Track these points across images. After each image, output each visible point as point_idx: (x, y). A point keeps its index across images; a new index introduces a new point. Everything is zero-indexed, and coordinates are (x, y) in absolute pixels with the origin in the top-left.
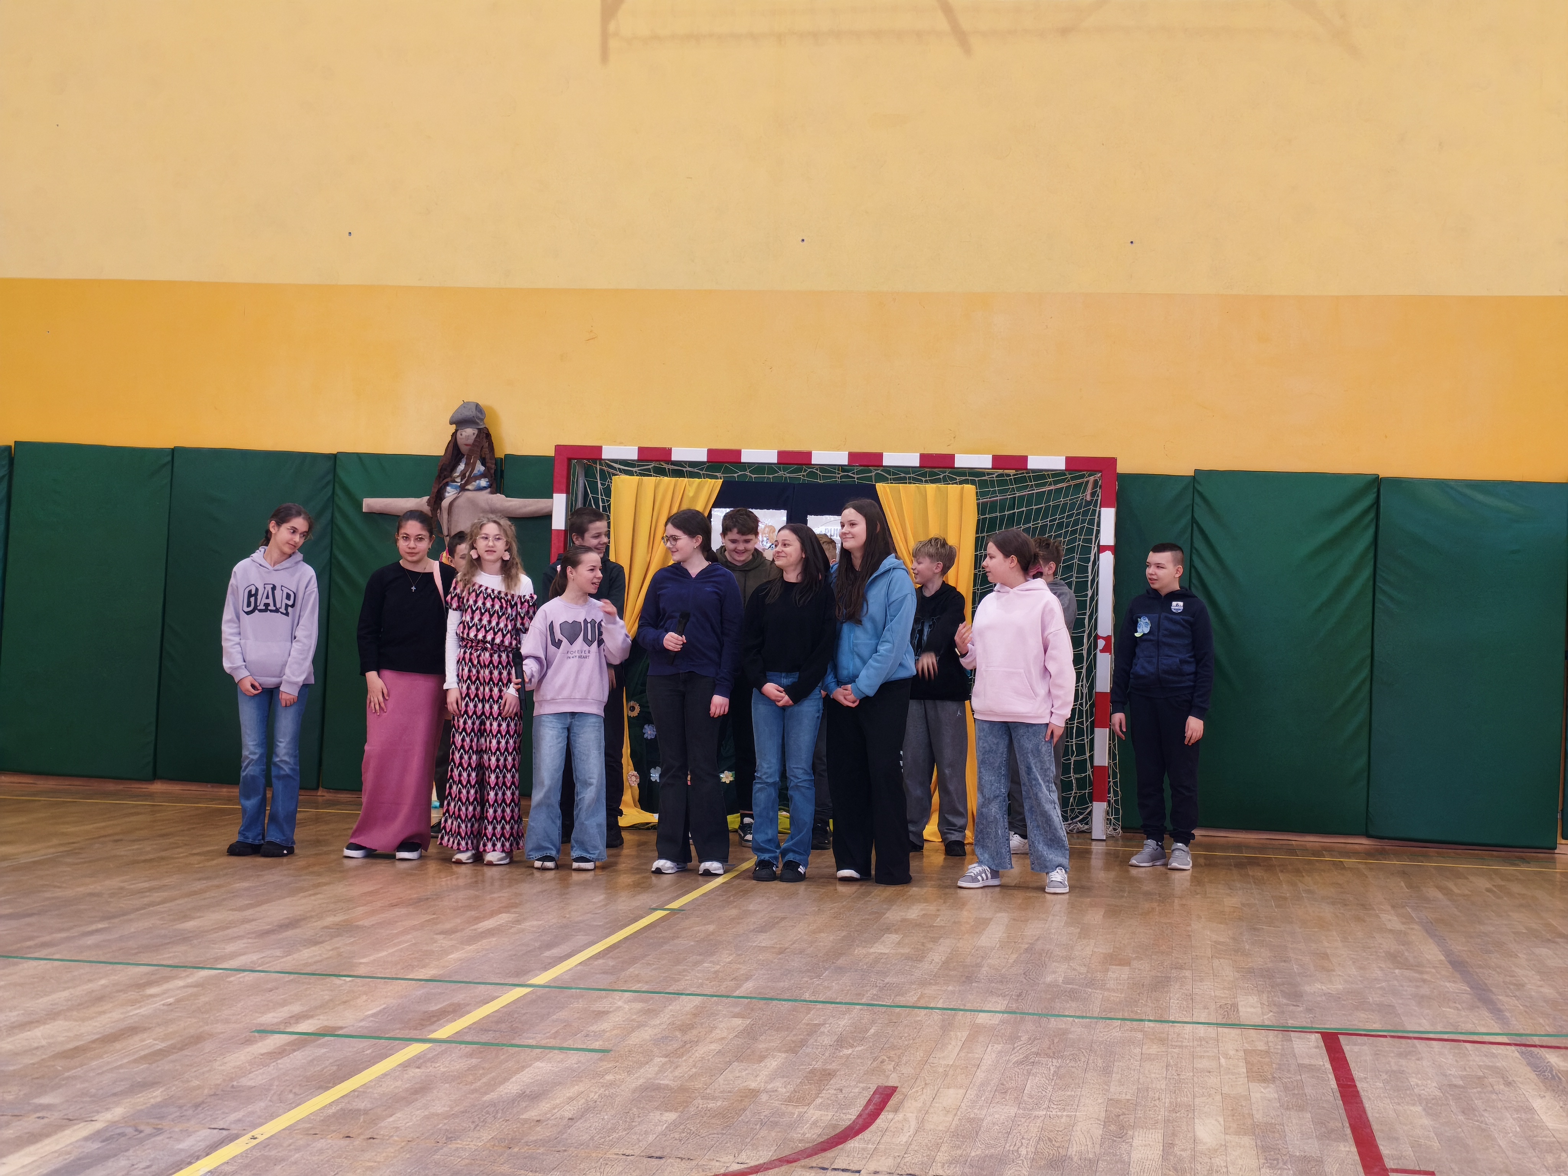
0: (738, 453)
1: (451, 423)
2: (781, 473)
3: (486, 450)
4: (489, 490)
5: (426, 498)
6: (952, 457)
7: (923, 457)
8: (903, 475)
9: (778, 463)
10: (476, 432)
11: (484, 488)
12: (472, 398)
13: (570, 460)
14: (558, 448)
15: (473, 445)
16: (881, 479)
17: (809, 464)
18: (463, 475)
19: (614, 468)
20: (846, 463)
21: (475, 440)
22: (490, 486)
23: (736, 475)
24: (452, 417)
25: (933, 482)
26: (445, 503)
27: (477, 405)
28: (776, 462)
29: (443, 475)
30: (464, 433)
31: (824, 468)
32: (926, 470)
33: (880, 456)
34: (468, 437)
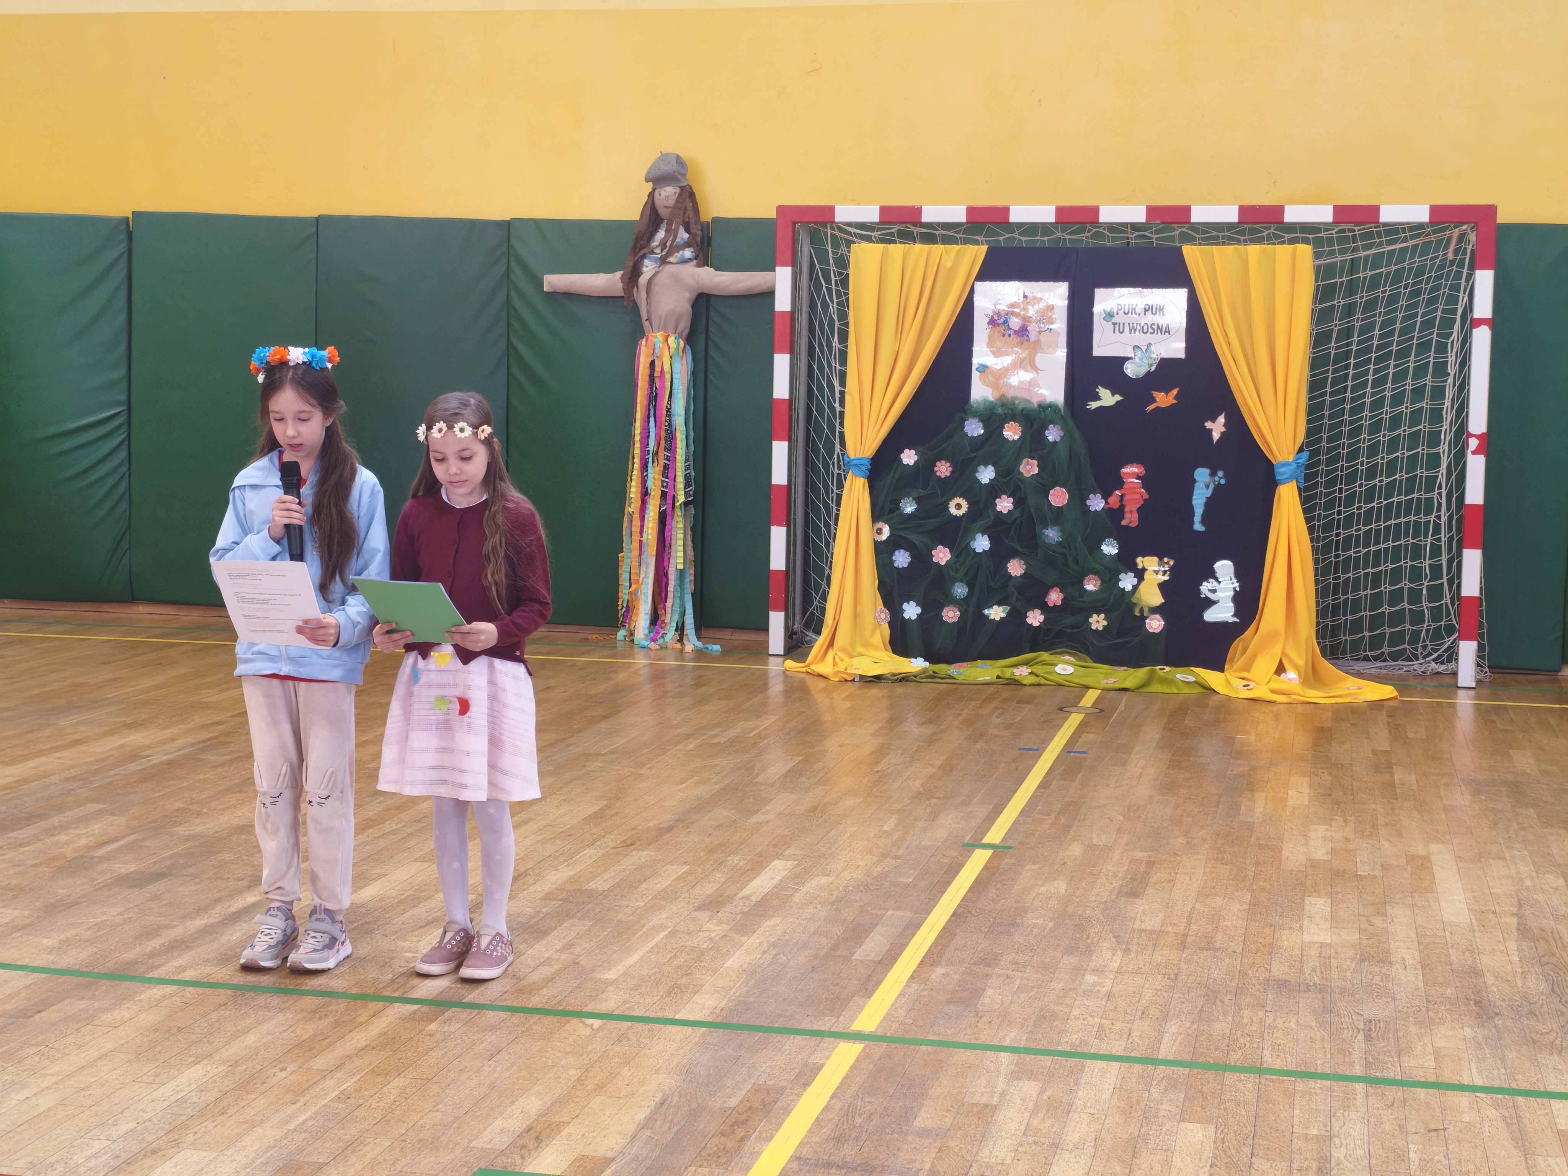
0: (1006, 211)
1: (647, 181)
2: (1059, 234)
3: (690, 213)
4: (695, 262)
5: (619, 274)
6: (1280, 210)
7: (1243, 210)
8: (1215, 233)
9: (1056, 223)
10: (678, 190)
11: (690, 260)
12: (672, 147)
13: (794, 223)
14: (781, 209)
15: (675, 207)
16: (1189, 239)
17: (1096, 222)
18: (663, 245)
19: (849, 233)
20: (1144, 221)
21: (677, 201)
22: (696, 258)
23: (1001, 238)
24: (649, 172)
25: (1254, 241)
26: (643, 280)
27: (678, 157)
28: (1054, 221)
29: (638, 245)
30: (663, 193)
31: (1115, 228)
32: (1246, 226)
33: (1187, 210)
34: (667, 198)
